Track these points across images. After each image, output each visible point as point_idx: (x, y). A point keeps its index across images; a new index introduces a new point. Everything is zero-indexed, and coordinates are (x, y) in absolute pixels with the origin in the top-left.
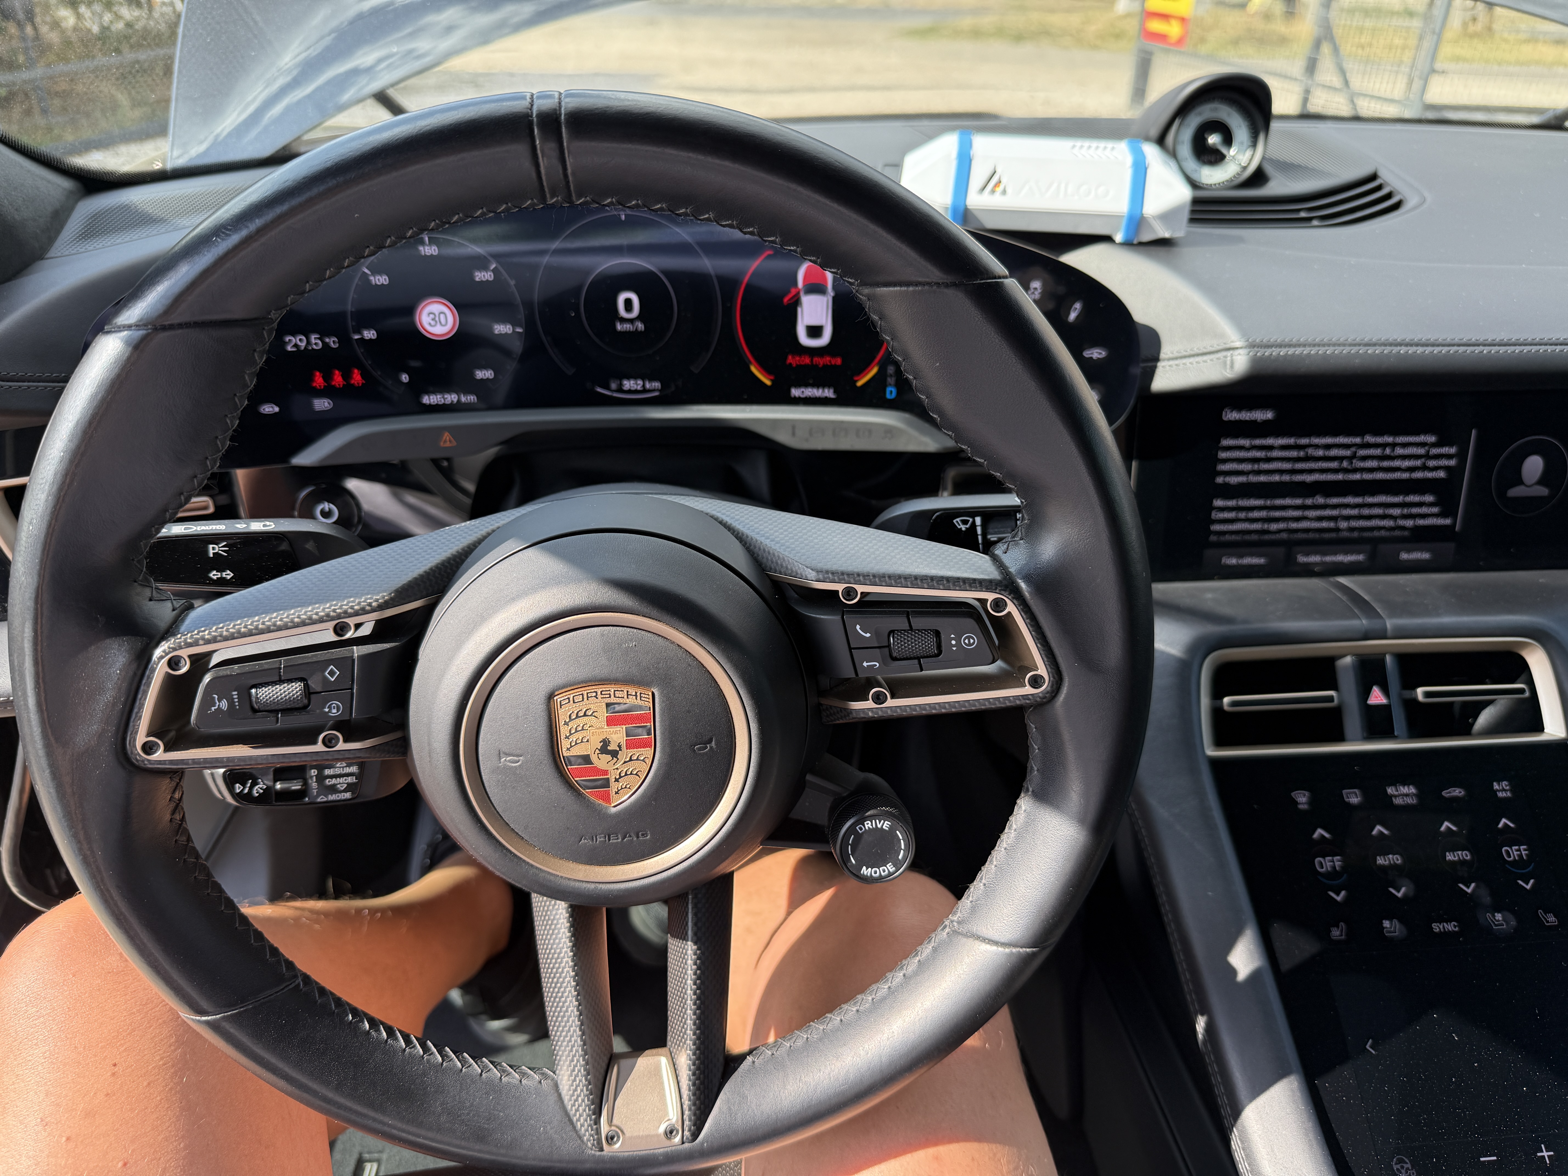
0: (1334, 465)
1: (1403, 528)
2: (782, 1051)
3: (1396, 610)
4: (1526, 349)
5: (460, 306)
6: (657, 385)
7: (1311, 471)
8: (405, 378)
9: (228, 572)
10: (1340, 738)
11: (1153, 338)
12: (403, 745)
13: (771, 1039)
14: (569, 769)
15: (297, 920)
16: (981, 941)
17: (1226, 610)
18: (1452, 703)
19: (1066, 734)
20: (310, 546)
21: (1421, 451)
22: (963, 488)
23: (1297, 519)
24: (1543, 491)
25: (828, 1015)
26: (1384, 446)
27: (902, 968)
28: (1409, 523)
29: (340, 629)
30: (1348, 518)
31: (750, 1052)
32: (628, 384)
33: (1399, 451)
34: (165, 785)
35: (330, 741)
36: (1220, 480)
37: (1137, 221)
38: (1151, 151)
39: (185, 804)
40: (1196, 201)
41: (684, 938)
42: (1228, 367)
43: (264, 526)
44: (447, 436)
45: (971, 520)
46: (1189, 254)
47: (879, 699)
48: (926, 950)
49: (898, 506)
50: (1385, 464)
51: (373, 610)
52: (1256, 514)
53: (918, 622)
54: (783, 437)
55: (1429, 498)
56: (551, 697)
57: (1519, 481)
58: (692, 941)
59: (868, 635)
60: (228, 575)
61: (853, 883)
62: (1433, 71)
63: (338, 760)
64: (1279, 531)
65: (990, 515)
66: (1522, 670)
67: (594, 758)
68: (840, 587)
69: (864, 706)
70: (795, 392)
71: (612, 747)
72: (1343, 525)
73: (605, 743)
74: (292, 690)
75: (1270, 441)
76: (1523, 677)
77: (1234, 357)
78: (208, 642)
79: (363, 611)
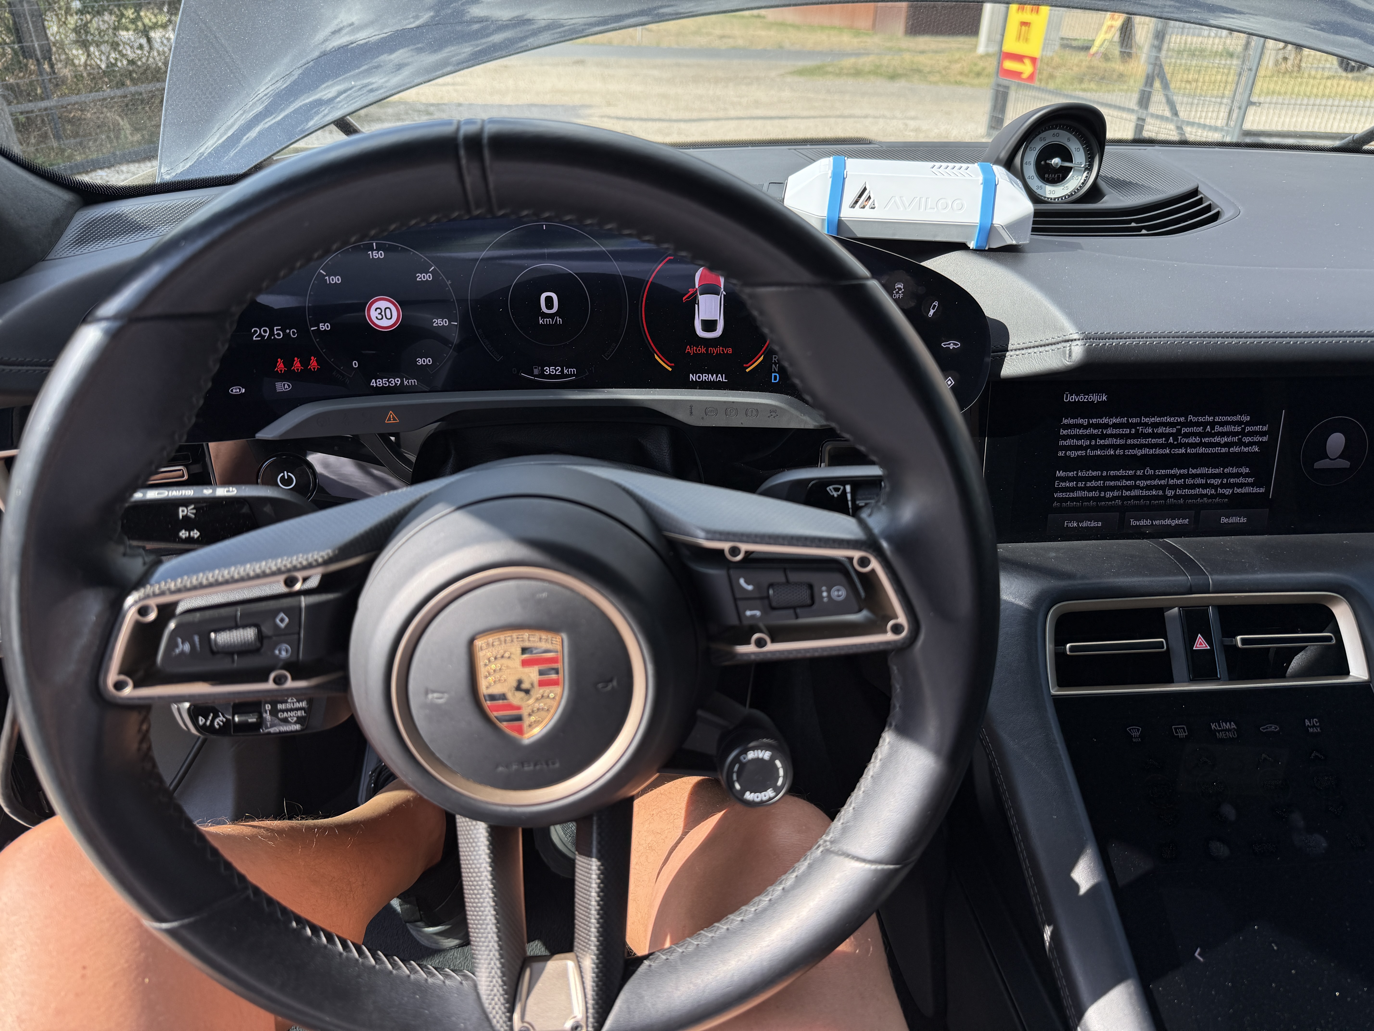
0: (1162, 441)
1: (1223, 496)
2: (675, 956)
3: (1216, 568)
4: (1327, 340)
5: (403, 304)
6: (573, 370)
7: (1141, 446)
8: (355, 364)
9: (196, 531)
10: (1170, 681)
11: (1002, 331)
12: (344, 683)
13: (667, 945)
14: (487, 704)
15: (253, 837)
16: (850, 858)
17: (1068, 568)
18: (1269, 648)
19: (924, 676)
20: (268, 509)
21: (1238, 429)
22: (838, 460)
23: (1128, 488)
24: (1345, 464)
25: (716, 924)
26: (1204, 424)
27: (781, 883)
28: (1228, 492)
29: (290, 582)
30: (1173, 487)
31: (646, 957)
32: (548, 370)
33: (1218, 429)
34: (134, 718)
35: (280, 679)
36: (1061, 454)
37: (988, 231)
38: (1000, 171)
39: (153, 736)
40: (1037, 214)
41: (589, 855)
42: (1067, 356)
43: (228, 491)
44: (391, 414)
45: (842, 488)
46: (1033, 259)
47: (760, 643)
48: (802, 867)
49: (779, 475)
50: (1206, 440)
51: (319, 565)
52: (1093, 484)
53: (794, 577)
54: (682, 416)
55: (1245, 470)
56: (471, 642)
57: (1325, 456)
58: (597, 858)
59: (750, 588)
60: (196, 534)
61: (739, 807)
62: (1250, 103)
63: (288, 696)
64: (1114, 498)
65: (858, 484)
66: (1330, 621)
67: (509, 695)
68: (725, 546)
69: (747, 649)
70: (693, 377)
71: (525, 686)
72: (1169, 493)
73: (520, 682)
74: (249, 634)
75: (1105, 420)
76: (1330, 627)
77: (1072, 347)
78: (172, 592)
79: (310, 566)
